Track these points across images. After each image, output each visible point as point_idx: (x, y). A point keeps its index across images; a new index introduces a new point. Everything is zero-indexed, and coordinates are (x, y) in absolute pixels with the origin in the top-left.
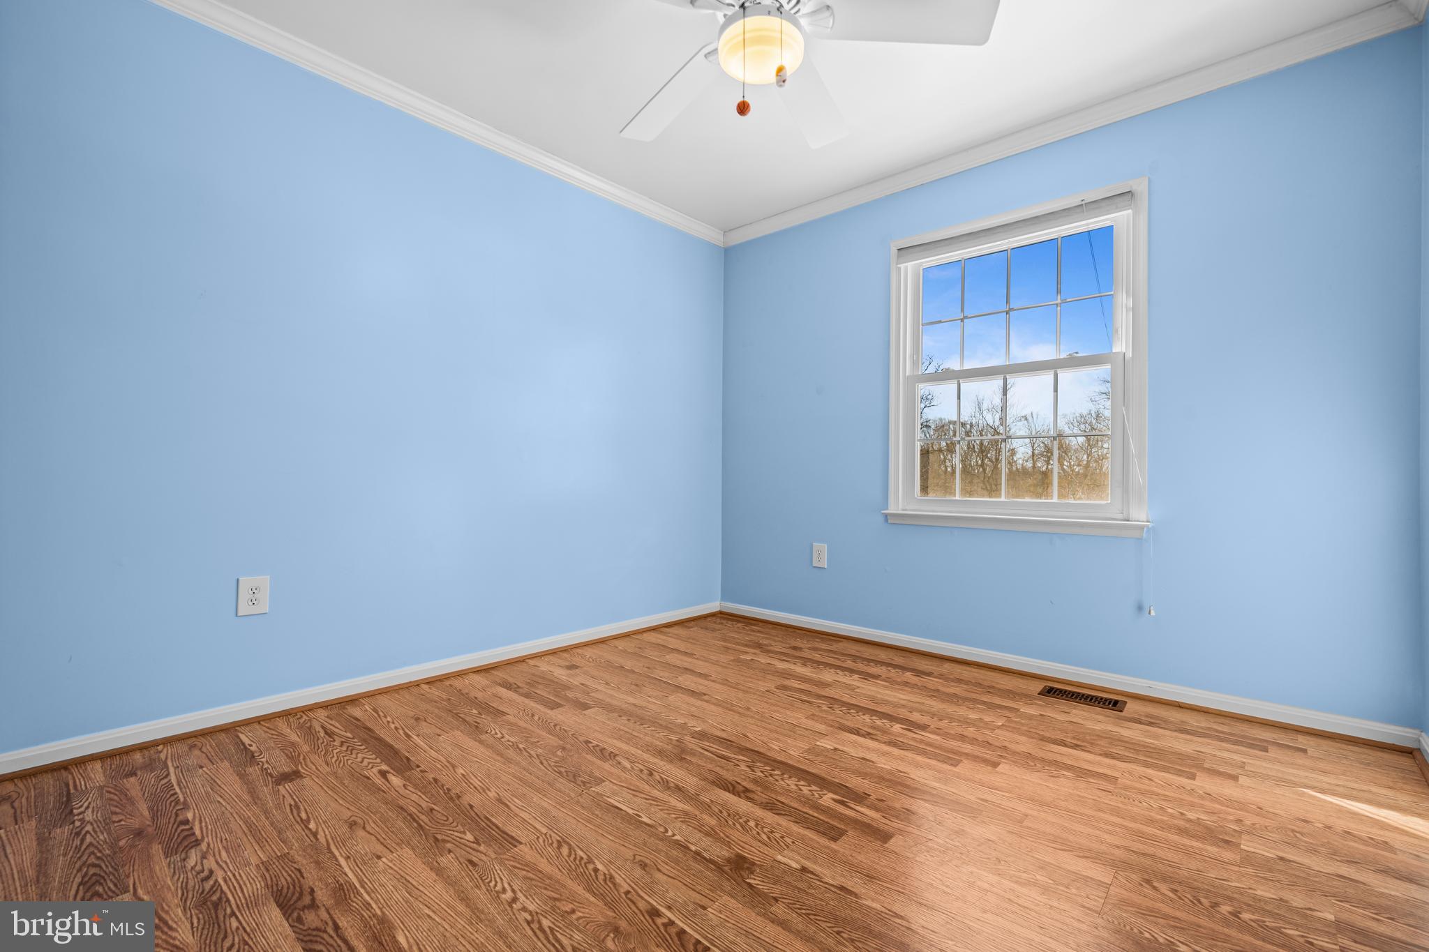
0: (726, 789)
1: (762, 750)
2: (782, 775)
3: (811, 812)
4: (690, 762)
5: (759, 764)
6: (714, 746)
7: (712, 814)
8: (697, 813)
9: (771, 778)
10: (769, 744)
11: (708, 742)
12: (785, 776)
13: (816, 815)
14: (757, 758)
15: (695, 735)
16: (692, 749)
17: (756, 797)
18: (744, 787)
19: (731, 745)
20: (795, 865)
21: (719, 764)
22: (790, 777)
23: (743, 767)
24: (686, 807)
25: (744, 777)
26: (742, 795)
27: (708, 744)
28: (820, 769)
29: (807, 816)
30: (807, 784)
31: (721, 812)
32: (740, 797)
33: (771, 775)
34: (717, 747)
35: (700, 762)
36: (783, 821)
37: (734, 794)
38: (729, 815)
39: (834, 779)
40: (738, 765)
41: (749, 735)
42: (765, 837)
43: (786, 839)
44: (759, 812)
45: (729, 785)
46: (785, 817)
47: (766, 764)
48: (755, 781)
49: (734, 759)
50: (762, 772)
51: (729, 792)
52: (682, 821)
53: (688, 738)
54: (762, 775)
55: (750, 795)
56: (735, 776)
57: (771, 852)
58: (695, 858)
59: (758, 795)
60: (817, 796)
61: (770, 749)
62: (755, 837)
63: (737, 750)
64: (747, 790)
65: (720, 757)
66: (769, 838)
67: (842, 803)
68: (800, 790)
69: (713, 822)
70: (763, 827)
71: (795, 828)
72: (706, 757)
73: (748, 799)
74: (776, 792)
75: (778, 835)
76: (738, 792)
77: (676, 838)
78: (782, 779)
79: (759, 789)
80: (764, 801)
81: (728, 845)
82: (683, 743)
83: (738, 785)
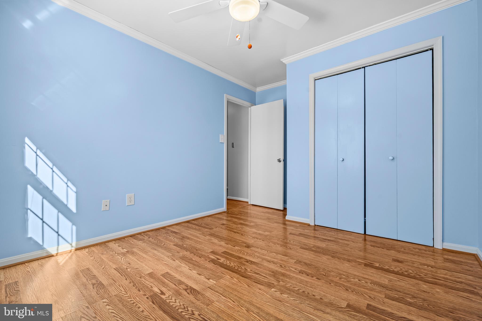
0: (254, 262)
1: (241, 278)
2: (235, 267)
3: (229, 257)
4: (270, 271)
5: (243, 271)
6: (262, 279)
7: (257, 256)
8: (261, 256)
9: (239, 266)
10: (238, 281)
11: (265, 282)
12: (234, 267)
13: (228, 256)
14: (244, 274)
15: (272, 285)
16: (271, 277)
17: (244, 260)
18: (248, 263)
19: (254, 280)
20: (236, 247)
21: (258, 271)
22: (232, 266)
23: (249, 270)
24: (264, 257)
25: (248, 266)
26: (249, 261)
27: (265, 280)
28: (220, 270)
29: (230, 256)
30: (227, 264)
31: (254, 256)
32: (249, 260)
33: (239, 267)
34: (261, 278)
35: (266, 271)
36: (237, 254)
37: (251, 261)
38: (252, 256)
39: (217, 266)
40: (251, 270)
41: (247, 286)
42: (242, 251)
43: (237, 251)
44: (244, 256)
45: (253, 263)
46: (236, 255)
47: (240, 271)
48: (244, 265)
49: (252, 273)
50: (242, 268)
51: (253, 261)
52: (264, 254)
53: (276, 283)
54: (242, 267)
55: (246, 261)
56: (251, 266)
57: (241, 249)
58: (258, 247)
59: (244, 261)
60: (225, 261)
61: (237, 278)
62: (245, 251)
63: (252, 277)
64: (247, 262)
65: (258, 273)
66: (241, 251)
67: (218, 259)
68: (230, 263)
69: (256, 254)
70: (243, 253)
71: (234, 253)
72: (264, 274)
73: (247, 260)
74: (238, 261)
75: (239, 252)
76: (250, 261)
77: (264, 251)
78: (235, 266)
79: (243, 263)
80: (242, 259)
81: (251, 250)
82: (276, 280)
83: (250, 263)
